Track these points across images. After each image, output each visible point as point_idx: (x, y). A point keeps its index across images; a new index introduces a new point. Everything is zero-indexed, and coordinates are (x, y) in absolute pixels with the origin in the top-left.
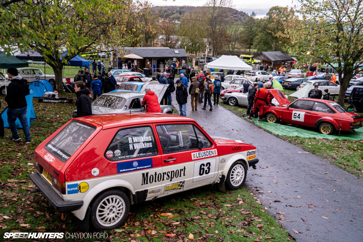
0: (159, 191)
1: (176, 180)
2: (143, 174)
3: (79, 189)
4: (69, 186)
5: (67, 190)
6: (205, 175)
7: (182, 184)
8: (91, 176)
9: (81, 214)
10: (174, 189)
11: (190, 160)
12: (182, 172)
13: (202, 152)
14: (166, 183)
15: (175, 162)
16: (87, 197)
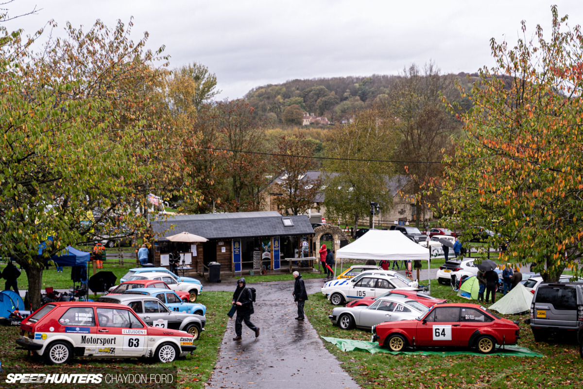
0: (94, 350)
1: (107, 346)
2: (82, 337)
3: (41, 337)
4: (37, 335)
5: (35, 336)
6: (133, 347)
7: (113, 350)
8: (49, 331)
9: (41, 352)
10: (106, 352)
11: (120, 333)
12: (113, 341)
13: (132, 330)
14: (99, 346)
15: (107, 333)
16: (45, 343)
